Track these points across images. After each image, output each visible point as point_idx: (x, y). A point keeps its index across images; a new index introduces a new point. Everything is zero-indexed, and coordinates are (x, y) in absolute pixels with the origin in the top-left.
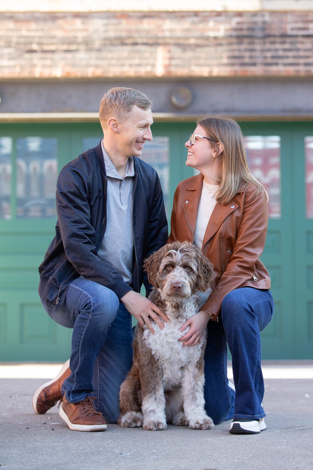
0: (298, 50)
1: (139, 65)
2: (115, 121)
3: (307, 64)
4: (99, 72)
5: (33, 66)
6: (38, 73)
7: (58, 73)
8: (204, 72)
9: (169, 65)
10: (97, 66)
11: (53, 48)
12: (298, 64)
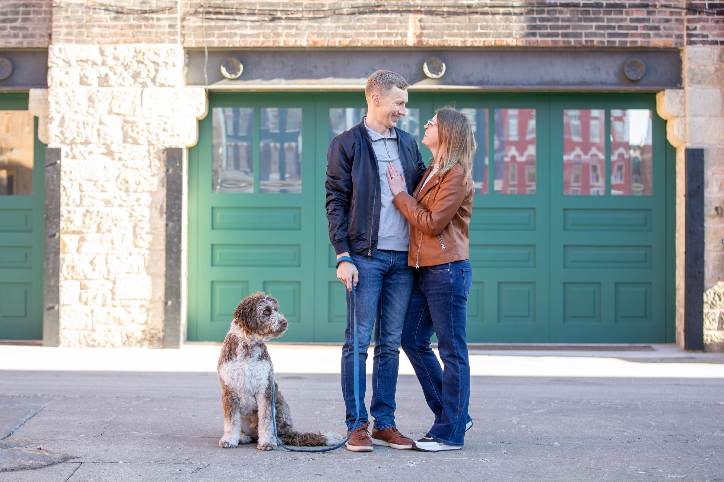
0: (557, 19)
1: (389, 35)
2: (377, 96)
3: (565, 35)
4: (346, 42)
5: (278, 35)
6: (282, 42)
7: (303, 42)
8: (458, 42)
9: (421, 35)
10: (344, 36)
11: (299, 16)
12: (557, 35)
